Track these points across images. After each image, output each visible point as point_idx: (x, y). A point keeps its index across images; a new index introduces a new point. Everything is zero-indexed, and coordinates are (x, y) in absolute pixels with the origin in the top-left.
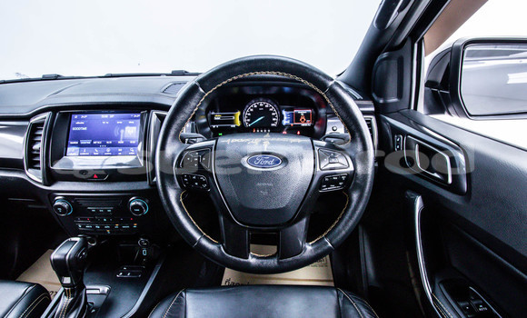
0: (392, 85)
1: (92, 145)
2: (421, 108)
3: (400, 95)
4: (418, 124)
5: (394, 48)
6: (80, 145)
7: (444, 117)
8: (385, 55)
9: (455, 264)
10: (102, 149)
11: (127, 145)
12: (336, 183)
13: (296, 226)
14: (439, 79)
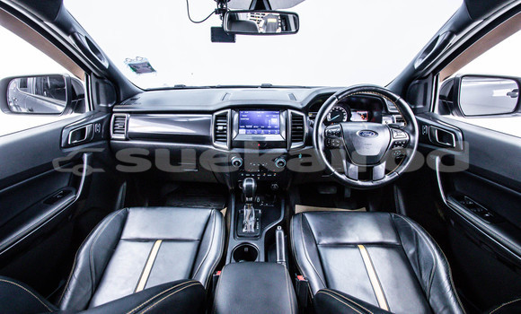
0: (420, 98)
1: (253, 128)
2: (436, 111)
3: (424, 103)
4: (434, 119)
5: (422, 78)
6: (246, 128)
7: (450, 116)
8: (417, 81)
9: (457, 189)
10: (259, 130)
11: (273, 128)
12: (400, 145)
13: (380, 166)
14: (447, 95)
